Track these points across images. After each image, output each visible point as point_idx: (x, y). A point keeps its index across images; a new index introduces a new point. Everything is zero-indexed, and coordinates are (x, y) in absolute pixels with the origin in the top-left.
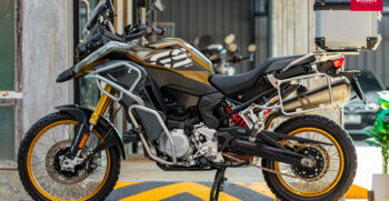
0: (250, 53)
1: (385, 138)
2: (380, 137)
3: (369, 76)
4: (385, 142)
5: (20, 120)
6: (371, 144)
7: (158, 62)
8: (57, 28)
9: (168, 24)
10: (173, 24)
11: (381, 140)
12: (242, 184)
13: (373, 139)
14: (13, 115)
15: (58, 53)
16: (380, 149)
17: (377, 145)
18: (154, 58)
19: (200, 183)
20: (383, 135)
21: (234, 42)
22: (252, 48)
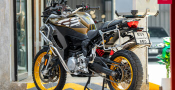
0: (102, 19)
1: (167, 60)
2: (165, 60)
3: (162, 30)
4: (167, 62)
6: (161, 63)
7: (62, 24)
8: (5, 8)
11: (165, 61)
13: (162, 61)
15: (6, 19)
16: (165, 66)
17: (164, 64)
18: (60, 22)
19: (77, 83)
20: (166, 59)
21: (94, 14)
22: (103, 16)
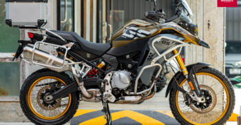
5: (23, 71)
9: (119, 11)
10: (123, 11)
12: (161, 111)
14: (19, 68)
